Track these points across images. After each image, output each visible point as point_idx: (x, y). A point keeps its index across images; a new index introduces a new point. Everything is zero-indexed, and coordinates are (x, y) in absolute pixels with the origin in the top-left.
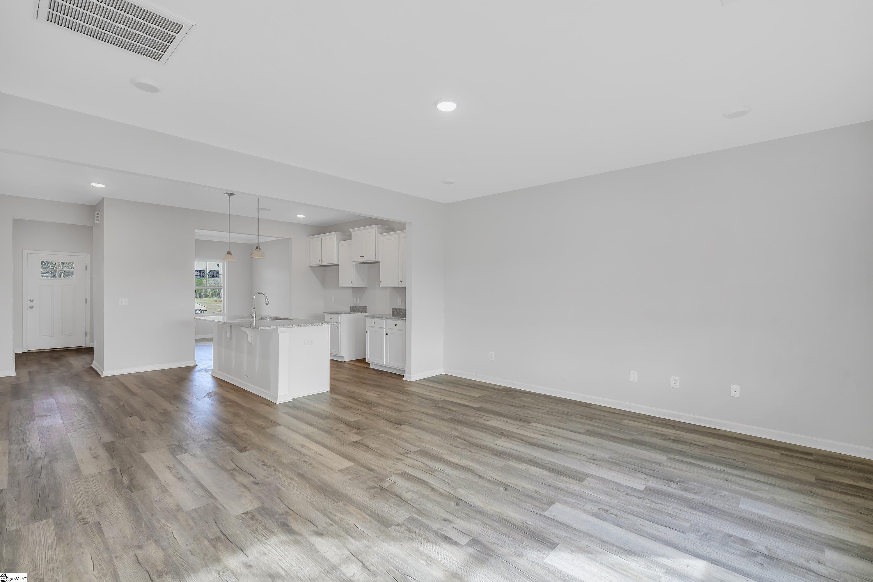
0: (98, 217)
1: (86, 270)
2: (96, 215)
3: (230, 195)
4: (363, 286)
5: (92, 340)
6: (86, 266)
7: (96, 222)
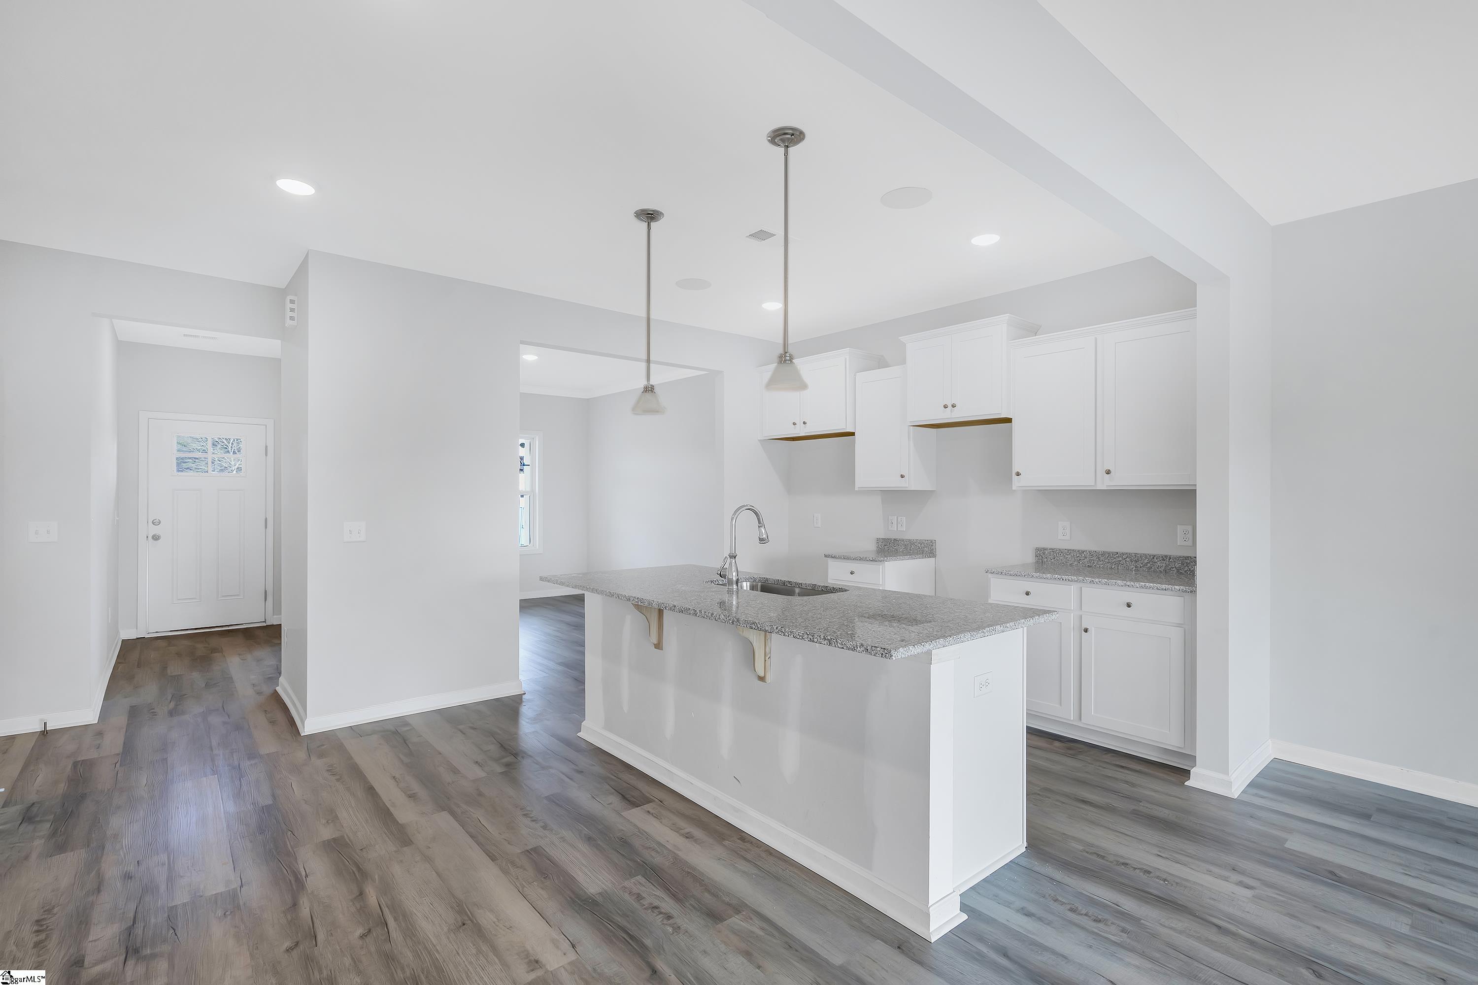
0: (292, 310)
1: (266, 455)
2: (289, 305)
3: (650, 216)
4: (928, 488)
5: (277, 609)
6: (266, 447)
7: (289, 323)
